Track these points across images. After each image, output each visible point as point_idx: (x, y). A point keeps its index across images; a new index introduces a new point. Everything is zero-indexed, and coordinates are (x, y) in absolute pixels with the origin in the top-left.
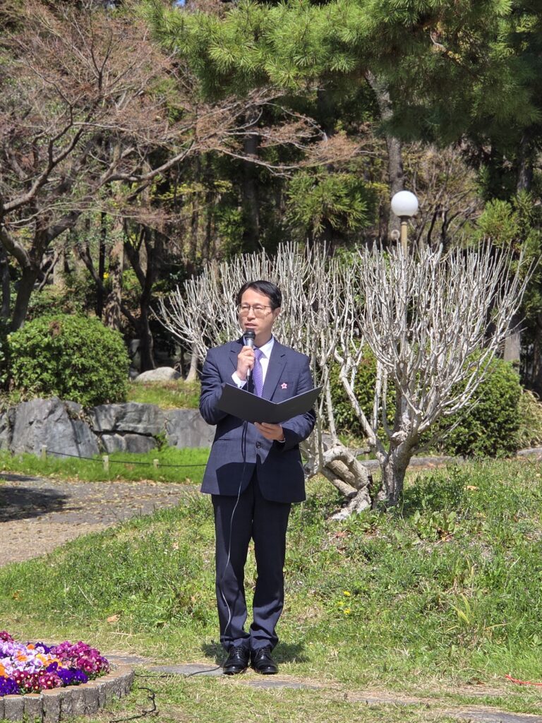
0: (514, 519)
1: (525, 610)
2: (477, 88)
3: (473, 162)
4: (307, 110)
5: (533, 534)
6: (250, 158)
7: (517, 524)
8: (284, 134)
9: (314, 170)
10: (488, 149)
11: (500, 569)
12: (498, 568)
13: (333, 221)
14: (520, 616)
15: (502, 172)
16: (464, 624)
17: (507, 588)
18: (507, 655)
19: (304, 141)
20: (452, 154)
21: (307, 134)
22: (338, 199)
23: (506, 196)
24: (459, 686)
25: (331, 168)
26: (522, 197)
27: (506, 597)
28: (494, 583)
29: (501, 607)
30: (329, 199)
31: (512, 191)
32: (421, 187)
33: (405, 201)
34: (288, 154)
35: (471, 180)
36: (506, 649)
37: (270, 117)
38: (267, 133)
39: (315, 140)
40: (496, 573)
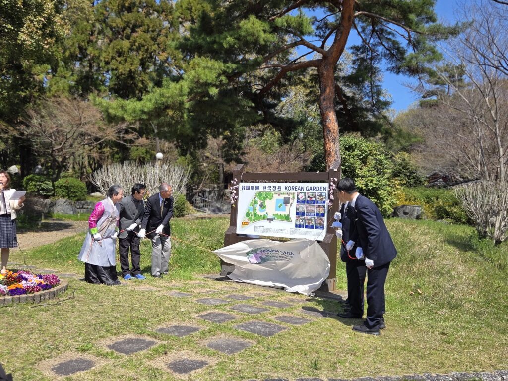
1: (186, 260)
2: (179, 127)
3: (177, 147)
4: (137, 132)
5: (189, 239)
6: (121, 142)
7: (185, 237)
8: (129, 137)
9: (138, 146)
10: (180, 144)
12: (180, 248)
13: (141, 159)
14: (185, 262)
15: (183, 150)
16: (170, 264)
17: (182, 254)
18: (181, 273)
19: (135, 139)
20: (172, 145)
21: (136, 137)
22: (143, 154)
23: (184, 156)
25: (142, 146)
26: (188, 156)
27: (181, 256)
28: (178, 253)
30: (141, 154)
31: (186, 154)
32: (163, 152)
33: (159, 155)
34: (131, 142)
35: (176, 152)
36: (181, 271)
37: (127, 132)
38: (126, 136)
39: (138, 138)
40: (179, 250)
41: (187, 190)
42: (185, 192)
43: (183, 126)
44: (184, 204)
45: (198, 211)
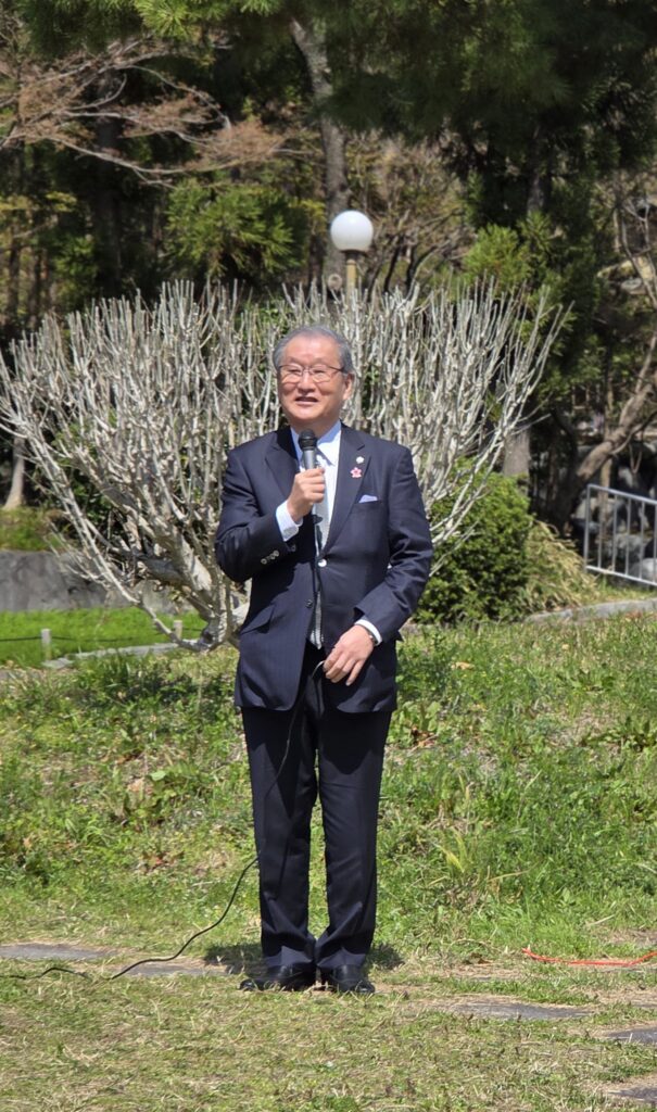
0: (529, 713)
1: (549, 851)
2: (470, 47)
3: (458, 167)
4: (201, 84)
5: (559, 737)
6: (106, 155)
7: (534, 721)
8: (161, 118)
9: (209, 176)
10: (482, 148)
11: (509, 790)
12: (506, 788)
13: (239, 259)
14: (543, 860)
15: (504, 182)
16: (456, 873)
17: (522, 819)
18: (522, 919)
19: (194, 129)
20: (427, 157)
21: (197, 118)
22: (247, 223)
23: (509, 221)
24: (451, 966)
25: (235, 174)
26: (535, 220)
27: (519, 832)
28: (500, 812)
29: (513, 847)
30: (233, 224)
31: (520, 212)
32: (375, 207)
33: (352, 227)
34: (168, 149)
35: (453, 197)
36: (520, 911)
37: (139, 89)
38: (135, 115)
39: (212, 127)
40: (504, 796)
41: (535, 448)
42: (520, 461)
43: (496, 41)
44: (517, 540)
45: (613, 582)
